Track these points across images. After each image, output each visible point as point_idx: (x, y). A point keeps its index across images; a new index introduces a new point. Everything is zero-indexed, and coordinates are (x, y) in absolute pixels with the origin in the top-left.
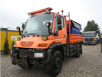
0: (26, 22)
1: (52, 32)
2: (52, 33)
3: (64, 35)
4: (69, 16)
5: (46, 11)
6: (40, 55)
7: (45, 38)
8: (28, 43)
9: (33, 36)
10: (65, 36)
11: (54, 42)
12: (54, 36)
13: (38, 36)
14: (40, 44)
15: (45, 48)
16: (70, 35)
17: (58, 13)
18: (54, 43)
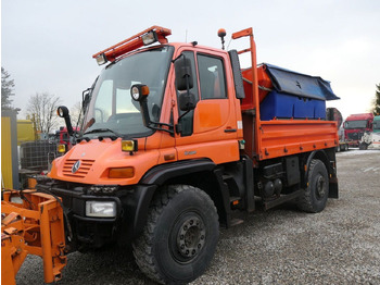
0: (93, 89)
1: (161, 121)
2: (161, 125)
3: (224, 128)
4: (252, 50)
5: (146, 42)
6: (107, 207)
7: (130, 145)
8: (81, 162)
9: (101, 139)
10: (229, 130)
11: (167, 158)
12: (172, 135)
13: (113, 139)
14: (110, 169)
15: (123, 182)
16: (258, 126)
17: (195, 43)
18: (169, 161)
